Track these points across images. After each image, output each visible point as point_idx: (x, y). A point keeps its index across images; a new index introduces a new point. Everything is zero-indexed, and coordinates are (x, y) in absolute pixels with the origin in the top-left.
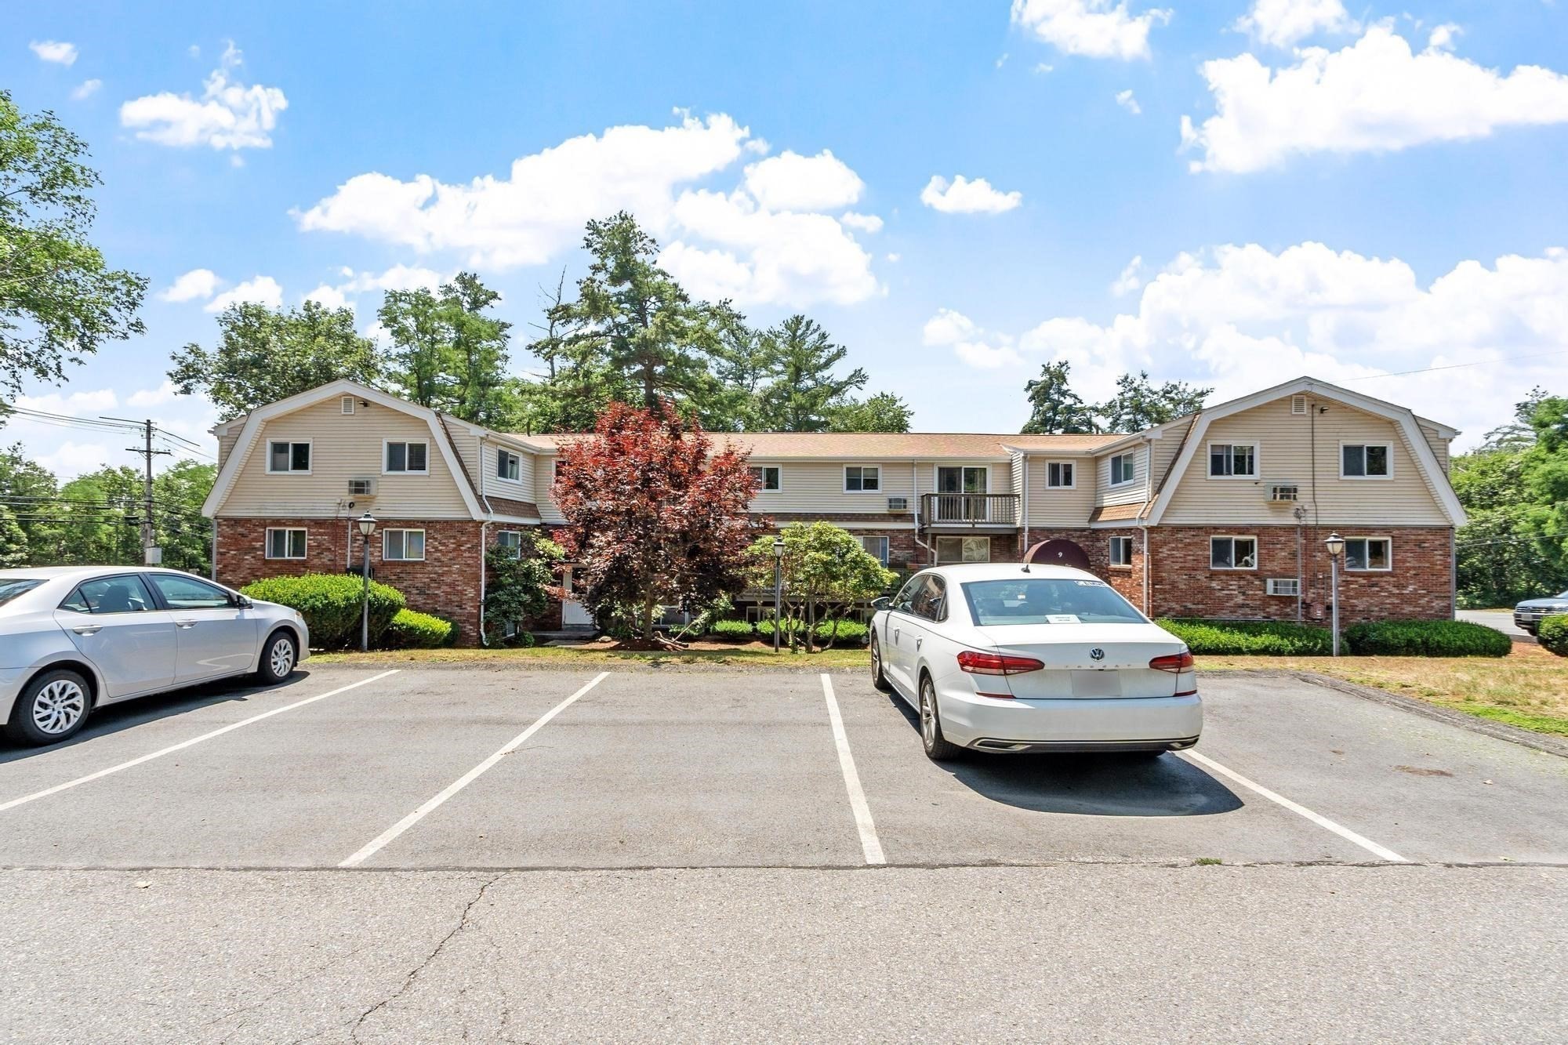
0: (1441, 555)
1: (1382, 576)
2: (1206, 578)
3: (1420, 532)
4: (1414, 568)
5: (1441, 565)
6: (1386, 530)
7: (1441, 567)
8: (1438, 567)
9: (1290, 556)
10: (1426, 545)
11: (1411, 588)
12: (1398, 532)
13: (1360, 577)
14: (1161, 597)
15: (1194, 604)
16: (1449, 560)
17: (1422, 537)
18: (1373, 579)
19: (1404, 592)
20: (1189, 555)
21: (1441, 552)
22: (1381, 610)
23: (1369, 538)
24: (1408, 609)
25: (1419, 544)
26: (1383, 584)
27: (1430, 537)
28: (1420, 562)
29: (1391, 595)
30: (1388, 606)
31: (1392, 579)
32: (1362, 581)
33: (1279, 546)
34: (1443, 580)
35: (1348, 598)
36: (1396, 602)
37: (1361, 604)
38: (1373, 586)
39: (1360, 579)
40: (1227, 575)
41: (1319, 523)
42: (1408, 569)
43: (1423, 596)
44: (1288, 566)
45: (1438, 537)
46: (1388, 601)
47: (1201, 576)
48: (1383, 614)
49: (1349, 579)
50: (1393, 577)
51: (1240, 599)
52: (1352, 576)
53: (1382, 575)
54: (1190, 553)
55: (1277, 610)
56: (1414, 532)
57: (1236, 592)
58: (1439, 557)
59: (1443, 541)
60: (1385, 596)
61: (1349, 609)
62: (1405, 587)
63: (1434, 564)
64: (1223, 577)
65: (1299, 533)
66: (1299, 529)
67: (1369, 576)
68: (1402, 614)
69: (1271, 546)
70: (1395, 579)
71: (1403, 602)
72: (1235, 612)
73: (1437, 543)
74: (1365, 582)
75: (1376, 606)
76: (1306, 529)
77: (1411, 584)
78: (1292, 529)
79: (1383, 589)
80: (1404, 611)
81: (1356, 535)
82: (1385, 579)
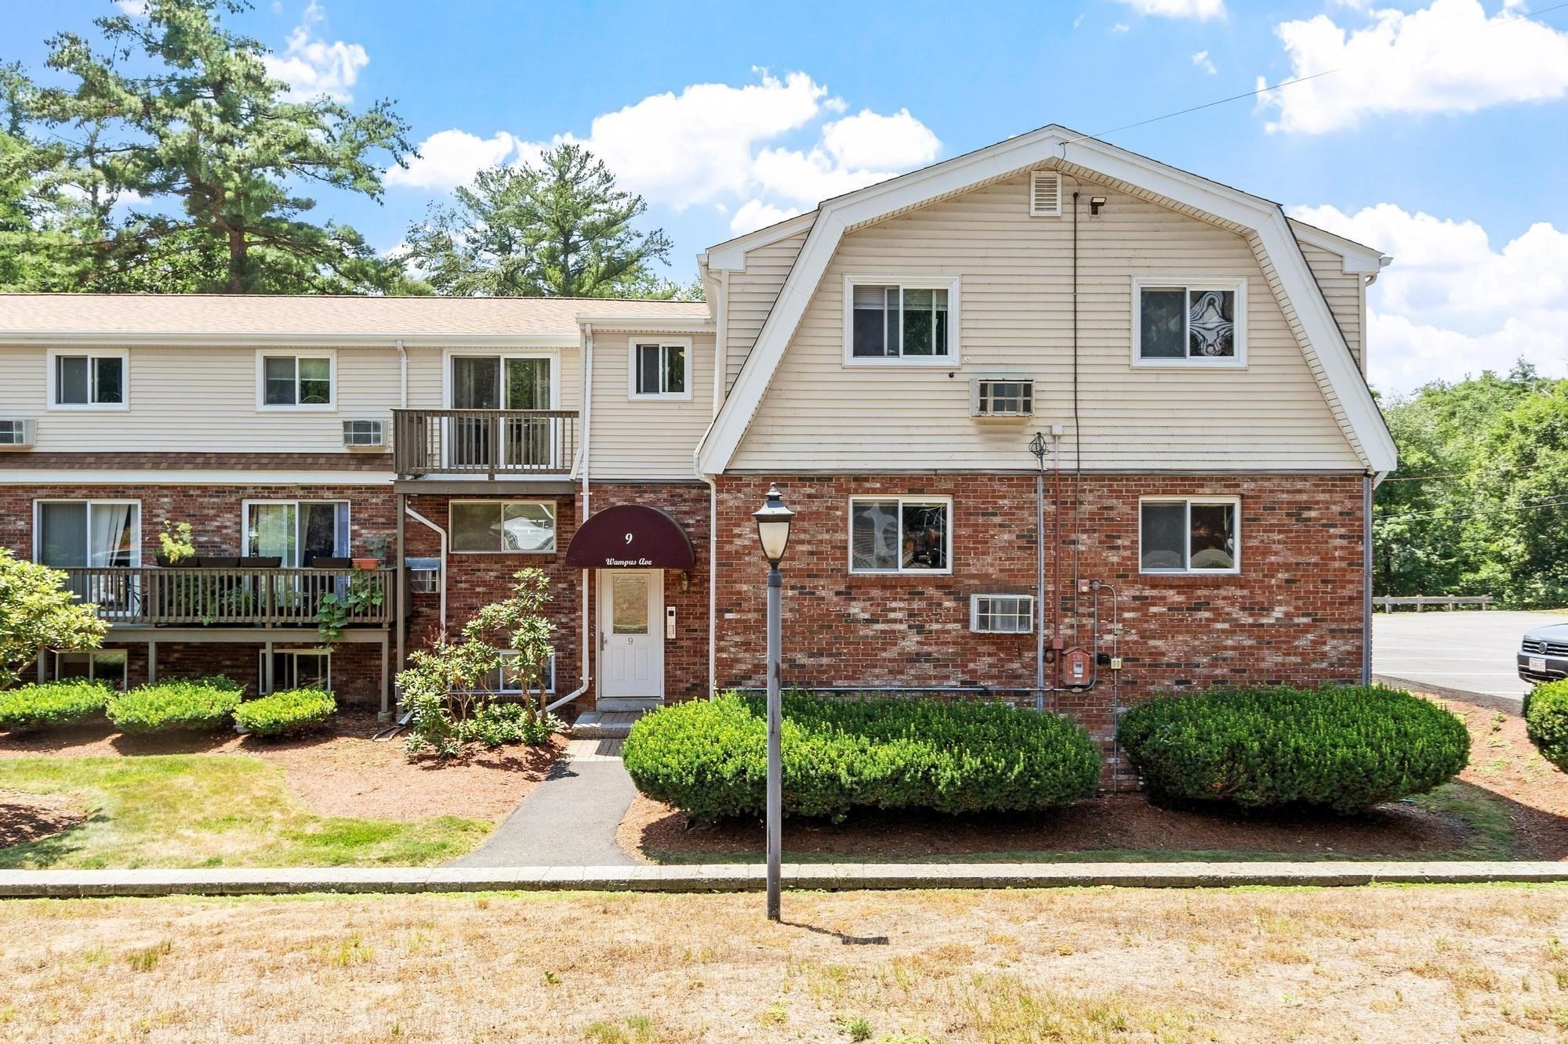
0: (1342, 537)
1: (1218, 587)
2: (838, 593)
3: (1300, 485)
4: (1287, 567)
5: (1342, 559)
6: (1228, 480)
7: (1344, 565)
8: (1337, 565)
9: (1023, 543)
10: (1313, 514)
11: (1278, 612)
12: (1253, 485)
13: (1171, 587)
14: (737, 639)
15: (811, 655)
16: (1360, 548)
17: (1304, 497)
18: (1199, 592)
19: (1265, 621)
20: (802, 542)
21: (1342, 531)
22: (1214, 664)
23: (1191, 500)
24: (1271, 659)
25: (1297, 511)
26: (1220, 603)
27: (1321, 497)
28: (1300, 553)
29: (1237, 627)
30: (1230, 654)
31: (1239, 593)
32: (1175, 597)
33: (998, 520)
34: (1346, 593)
35: (1144, 635)
36: (1248, 643)
37: (1170, 648)
38: (1198, 608)
39: (1171, 592)
40: (884, 587)
41: (1084, 465)
42: (1273, 569)
43: (1305, 630)
44: (1017, 565)
45: (1337, 497)
46: (1229, 642)
47: (827, 591)
48: (1218, 671)
49: (1147, 593)
50: (1242, 587)
51: (911, 643)
52: (1153, 587)
53: (1216, 583)
54: (802, 536)
55: (990, 666)
56: (1287, 485)
57: (903, 627)
58: (1338, 542)
59: (1348, 504)
60: (1223, 631)
61: (1147, 660)
62: (1266, 609)
63: (1327, 557)
64: (876, 593)
65: (1040, 488)
66: (1040, 480)
67: (1188, 585)
68: (1261, 671)
69: (980, 520)
70: (1245, 592)
71: (1262, 643)
72: (901, 672)
73: (1335, 509)
74: (1180, 598)
75: (1206, 654)
76: (1055, 478)
77: (1280, 603)
78: (1024, 480)
79: (1219, 615)
80: (1263, 665)
81: (1165, 493)
82: (1223, 592)
